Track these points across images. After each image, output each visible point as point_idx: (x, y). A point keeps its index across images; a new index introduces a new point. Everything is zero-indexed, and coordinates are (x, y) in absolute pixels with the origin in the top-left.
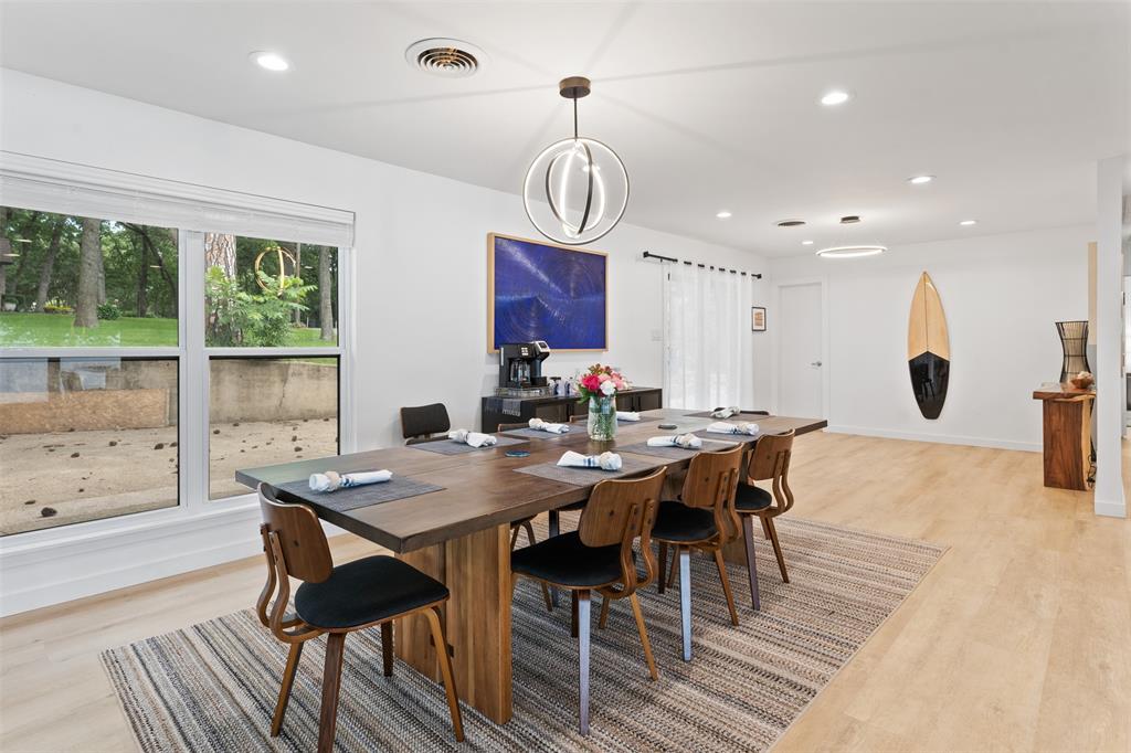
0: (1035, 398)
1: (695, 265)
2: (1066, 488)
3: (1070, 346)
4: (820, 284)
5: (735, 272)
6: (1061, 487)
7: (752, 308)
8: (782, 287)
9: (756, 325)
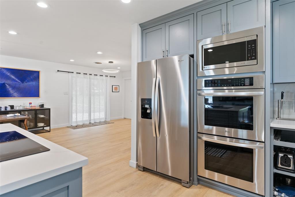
1: (88, 74)
7: (112, 86)
8: (126, 80)
9: (114, 90)
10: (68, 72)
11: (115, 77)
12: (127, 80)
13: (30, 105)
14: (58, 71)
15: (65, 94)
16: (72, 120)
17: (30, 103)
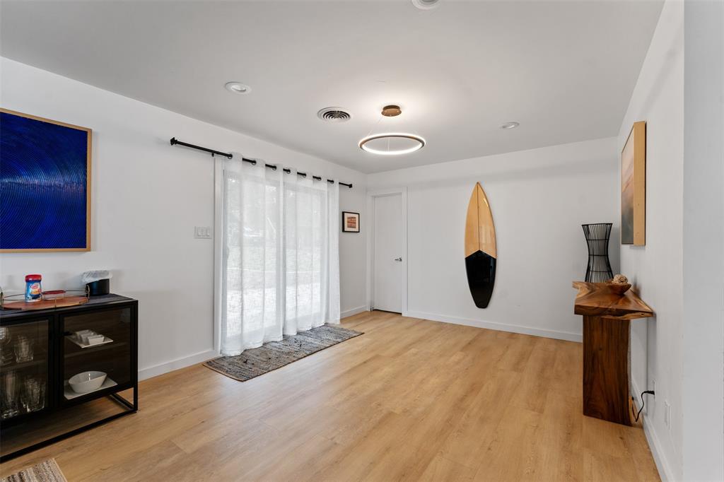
0: (576, 313)
1: (280, 169)
2: (609, 420)
3: (595, 245)
4: (401, 194)
5: (332, 182)
6: (603, 418)
7: (343, 213)
8: (375, 197)
9: (349, 227)
10: (213, 153)
11: (350, 186)
12: (378, 197)
13: (28, 287)
14: (174, 141)
15: (198, 236)
16: (224, 334)
17: (33, 279)
